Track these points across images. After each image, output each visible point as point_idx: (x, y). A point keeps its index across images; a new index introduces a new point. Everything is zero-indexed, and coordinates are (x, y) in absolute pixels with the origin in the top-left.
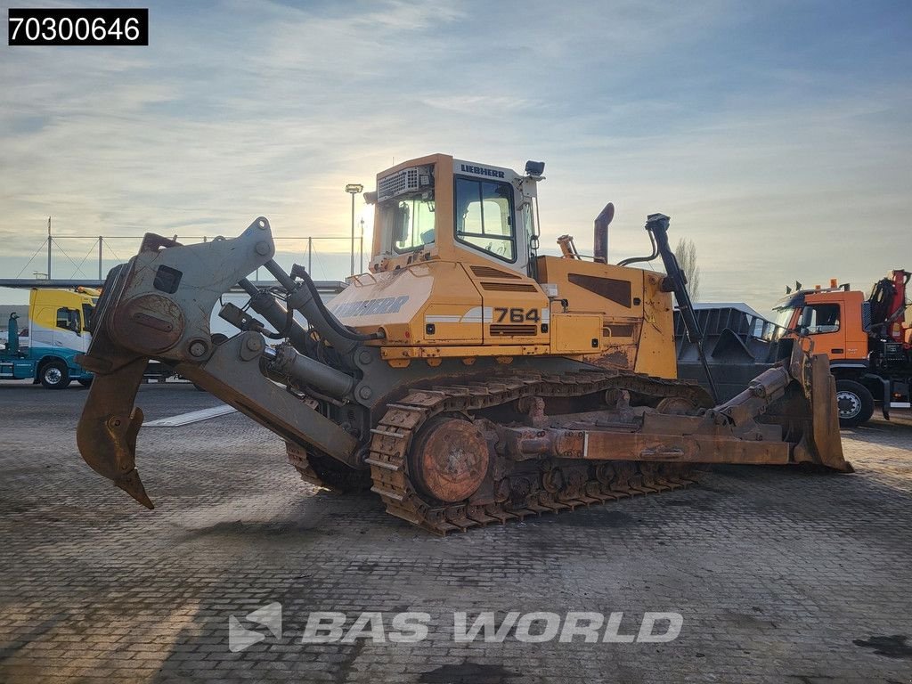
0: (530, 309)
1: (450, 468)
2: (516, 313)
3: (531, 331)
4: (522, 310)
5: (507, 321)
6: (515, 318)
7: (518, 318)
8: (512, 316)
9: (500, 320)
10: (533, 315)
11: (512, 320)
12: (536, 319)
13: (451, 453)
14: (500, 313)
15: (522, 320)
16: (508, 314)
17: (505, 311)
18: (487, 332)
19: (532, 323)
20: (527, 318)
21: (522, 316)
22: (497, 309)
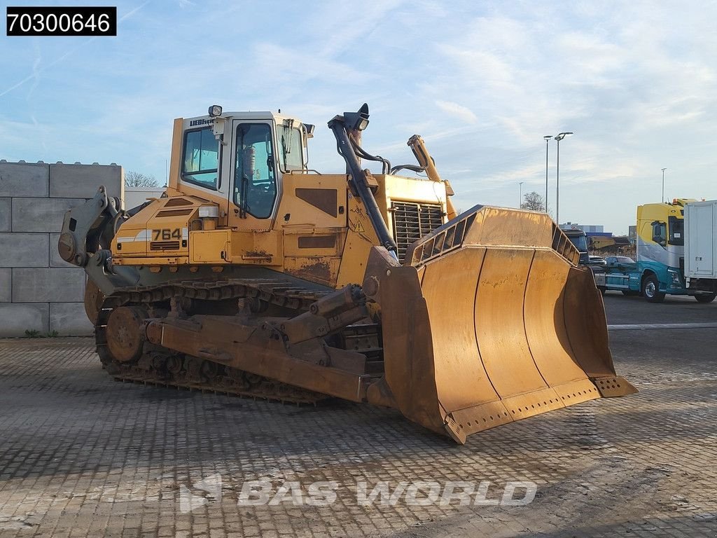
0: (174, 230)
1: (119, 338)
2: (165, 232)
3: (175, 246)
4: (169, 230)
5: (160, 239)
6: (165, 237)
7: (167, 237)
8: (164, 235)
9: (156, 239)
10: (176, 234)
11: (163, 238)
12: (179, 236)
13: (120, 328)
14: (156, 233)
15: (169, 238)
16: (161, 233)
17: (159, 231)
18: (149, 247)
19: (176, 240)
20: (173, 236)
21: (169, 235)
22: (154, 231)
